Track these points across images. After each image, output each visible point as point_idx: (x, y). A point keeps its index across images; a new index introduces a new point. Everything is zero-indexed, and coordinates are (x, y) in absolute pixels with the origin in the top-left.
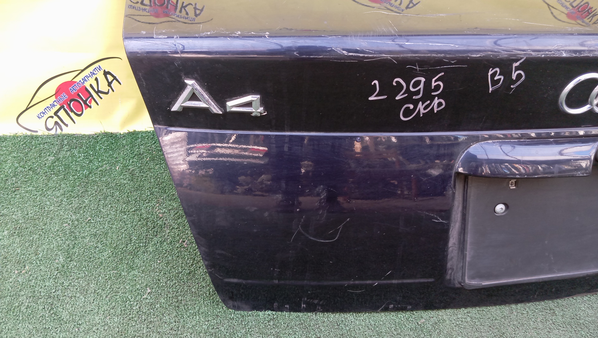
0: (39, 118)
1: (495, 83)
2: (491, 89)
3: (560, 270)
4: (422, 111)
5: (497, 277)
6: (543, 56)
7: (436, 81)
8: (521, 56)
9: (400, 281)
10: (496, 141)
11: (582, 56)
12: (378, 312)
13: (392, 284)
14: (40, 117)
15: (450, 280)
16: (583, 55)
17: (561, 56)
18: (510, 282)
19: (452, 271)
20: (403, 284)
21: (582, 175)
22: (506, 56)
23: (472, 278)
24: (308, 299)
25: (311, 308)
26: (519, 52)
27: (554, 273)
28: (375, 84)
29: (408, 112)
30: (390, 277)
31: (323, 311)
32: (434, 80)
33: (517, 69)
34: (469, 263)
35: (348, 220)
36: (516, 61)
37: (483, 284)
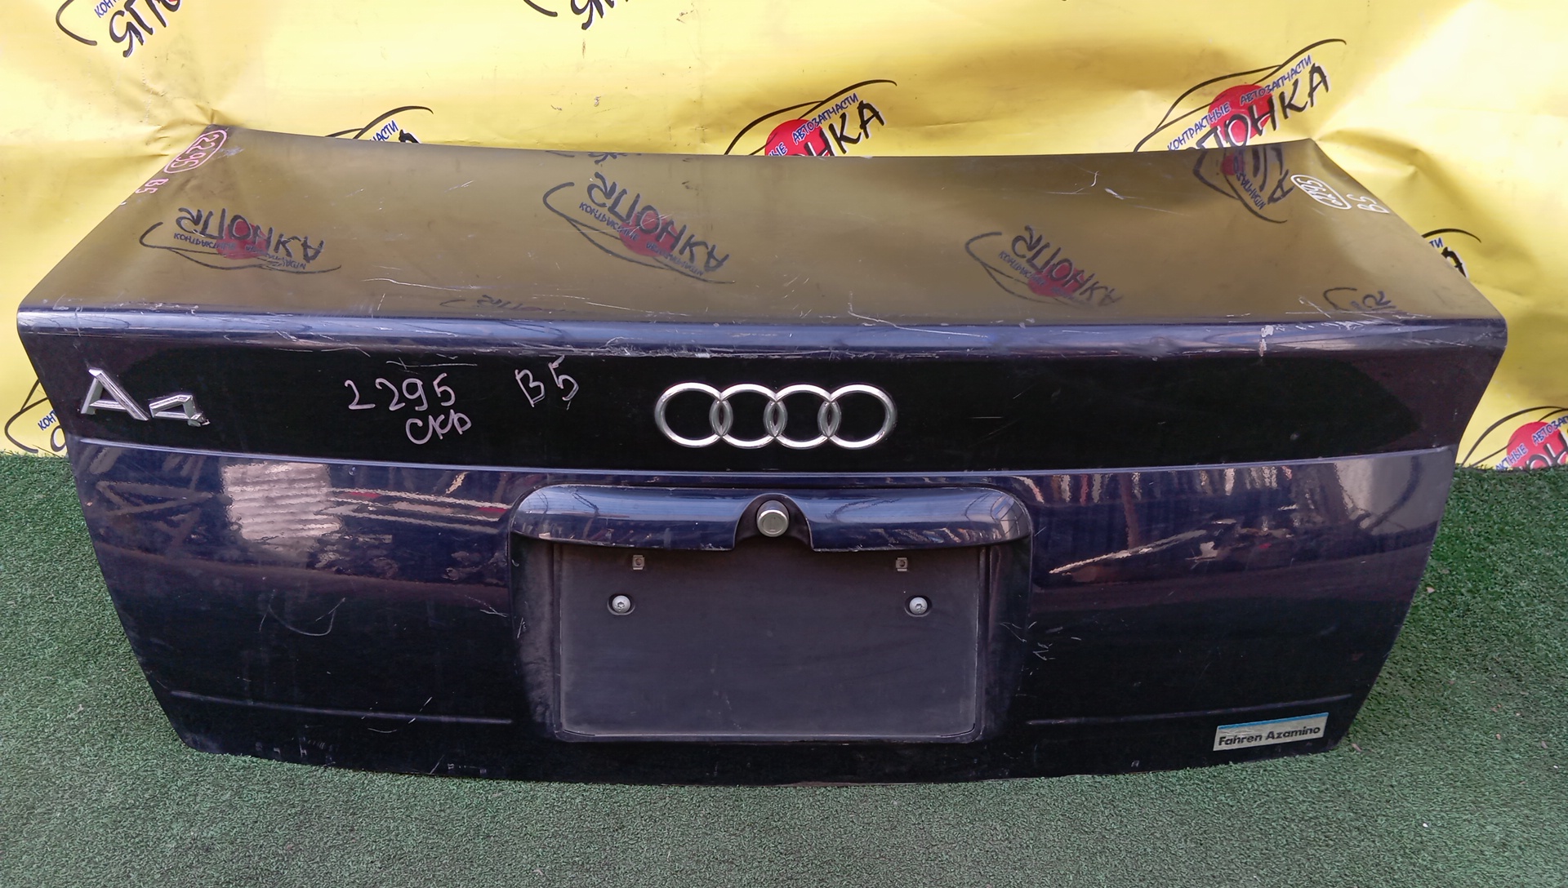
0: (42, 427)
1: (535, 392)
2: (532, 402)
3: (747, 726)
4: (440, 431)
5: (622, 725)
6: (592, 354)
7: (439, 385)
8: (557, 353)
9: (454, 719)
10: (575, 485)
11: (659, 357)
12: (431, 776)
13: (440, 723)
14: (44, 425)
15: (543, 724)
16: (659, 355)
17: (622, 355)
18: (646, 737)
19: (546, 709)
20: (458, 724)
21: (717, 549)
22: (533, 352)
23: (576, 722)
24: (307, 740)
25: (316, 758)
26: (552, 347)
27: (734, 729)
28: (349, 385)
29: (419, 432)
30: (430, 710)
31: (339, 766)
32: (435, 383)
33: (559, 372)
34: (567, 694)
35: (344, 600)
36: (553, 360)
37: (596, 735)
